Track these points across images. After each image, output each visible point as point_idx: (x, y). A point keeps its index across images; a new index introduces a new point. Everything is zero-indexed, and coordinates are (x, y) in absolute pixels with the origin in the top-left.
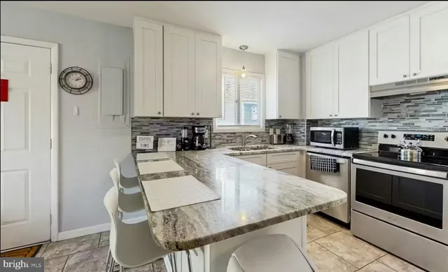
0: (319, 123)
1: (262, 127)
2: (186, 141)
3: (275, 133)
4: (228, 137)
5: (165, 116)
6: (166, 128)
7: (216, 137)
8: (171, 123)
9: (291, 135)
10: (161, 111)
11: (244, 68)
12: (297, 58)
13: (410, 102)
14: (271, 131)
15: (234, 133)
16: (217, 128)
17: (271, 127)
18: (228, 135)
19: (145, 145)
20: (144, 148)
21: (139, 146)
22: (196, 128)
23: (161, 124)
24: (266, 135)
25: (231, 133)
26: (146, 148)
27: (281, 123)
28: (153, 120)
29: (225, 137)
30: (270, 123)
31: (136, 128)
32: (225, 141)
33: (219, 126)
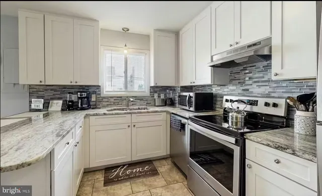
0: (194, 89)
1: (147, 92)
2: (70, 103)
3: (159, 97)
4: (114, 100)
5: (46, 84)
6: (59, 93)
7: (104, 100)
8: (63, 90)
9: (171, 99)
10: (43, 80)
11: (126, 46)
12: (173, 36)
13: (246, 70)
14: (156, 96)
15: (121, 97)
16: (105, 93)
17: (156, 92)
18: (115, 98)
19: (38, 106)
20: (37, 108)
21: (33, 107)
22: (79, 93)
23: (55, 90)
24: (151, 99)
25: (117, 97)
26: (39, 108)
27: (164, 89)
28: (48, 87)
29: (112, 100)
30: (155, 89)
31: (32, 93)
32: (112, 103)
33: (106, 92)
